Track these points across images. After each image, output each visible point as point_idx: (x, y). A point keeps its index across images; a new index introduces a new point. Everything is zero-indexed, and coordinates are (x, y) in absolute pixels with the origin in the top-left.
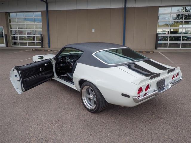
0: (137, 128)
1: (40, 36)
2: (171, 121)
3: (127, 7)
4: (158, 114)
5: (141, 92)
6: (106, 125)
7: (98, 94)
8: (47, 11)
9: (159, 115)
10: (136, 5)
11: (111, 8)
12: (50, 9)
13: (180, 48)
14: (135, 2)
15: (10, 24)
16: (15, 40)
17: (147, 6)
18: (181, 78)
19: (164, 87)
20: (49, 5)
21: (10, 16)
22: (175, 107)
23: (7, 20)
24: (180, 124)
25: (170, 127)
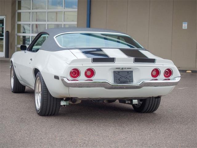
5: (79, 77)
15: (20, 11)
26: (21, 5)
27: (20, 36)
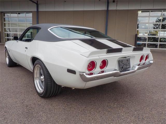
0: (90, 118)
1: (30, 34)
2: (136, 111)
3: (109, 9)
4: (121, 102)
5: (94, 69)
6: (50, 113)
7: (46, 73)
8: (38, 11)
9: (122, 104)
10: (117, 8)
11: (95, 10)
12: (40, 10)
13: (158, 49)
14: (117, 5)
15: (5, 22)
16: (8, 36)
17: (128, 9)
18: (152, 62)
19: (129, 68)
20: (39, 6)
21: (4, 16)
22: (144, 95)
23: (1, 19)
24: (147, 115)
25: (133, 118)
26: (5, 20)
27: (6, 33)
